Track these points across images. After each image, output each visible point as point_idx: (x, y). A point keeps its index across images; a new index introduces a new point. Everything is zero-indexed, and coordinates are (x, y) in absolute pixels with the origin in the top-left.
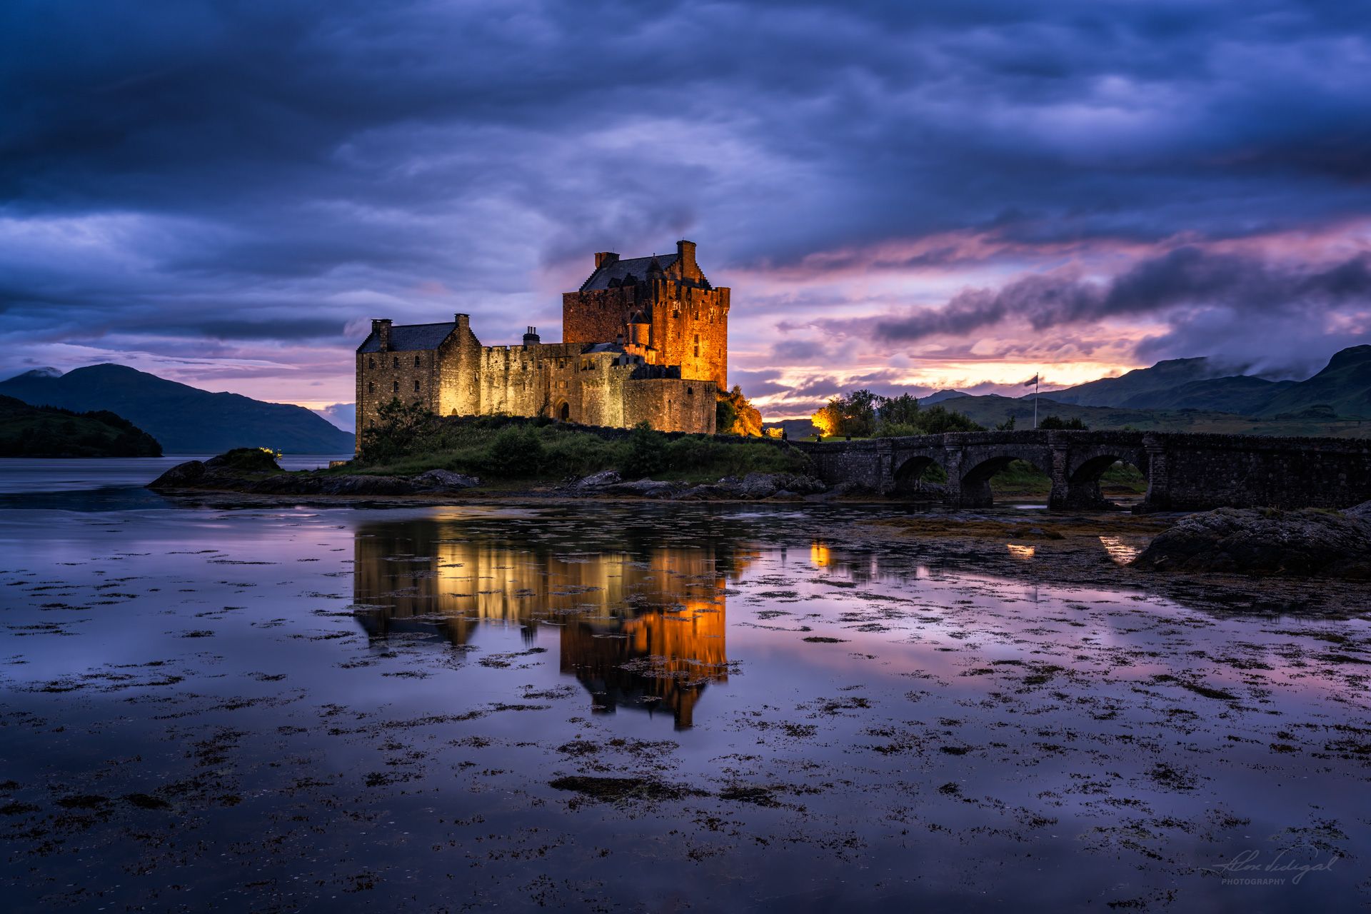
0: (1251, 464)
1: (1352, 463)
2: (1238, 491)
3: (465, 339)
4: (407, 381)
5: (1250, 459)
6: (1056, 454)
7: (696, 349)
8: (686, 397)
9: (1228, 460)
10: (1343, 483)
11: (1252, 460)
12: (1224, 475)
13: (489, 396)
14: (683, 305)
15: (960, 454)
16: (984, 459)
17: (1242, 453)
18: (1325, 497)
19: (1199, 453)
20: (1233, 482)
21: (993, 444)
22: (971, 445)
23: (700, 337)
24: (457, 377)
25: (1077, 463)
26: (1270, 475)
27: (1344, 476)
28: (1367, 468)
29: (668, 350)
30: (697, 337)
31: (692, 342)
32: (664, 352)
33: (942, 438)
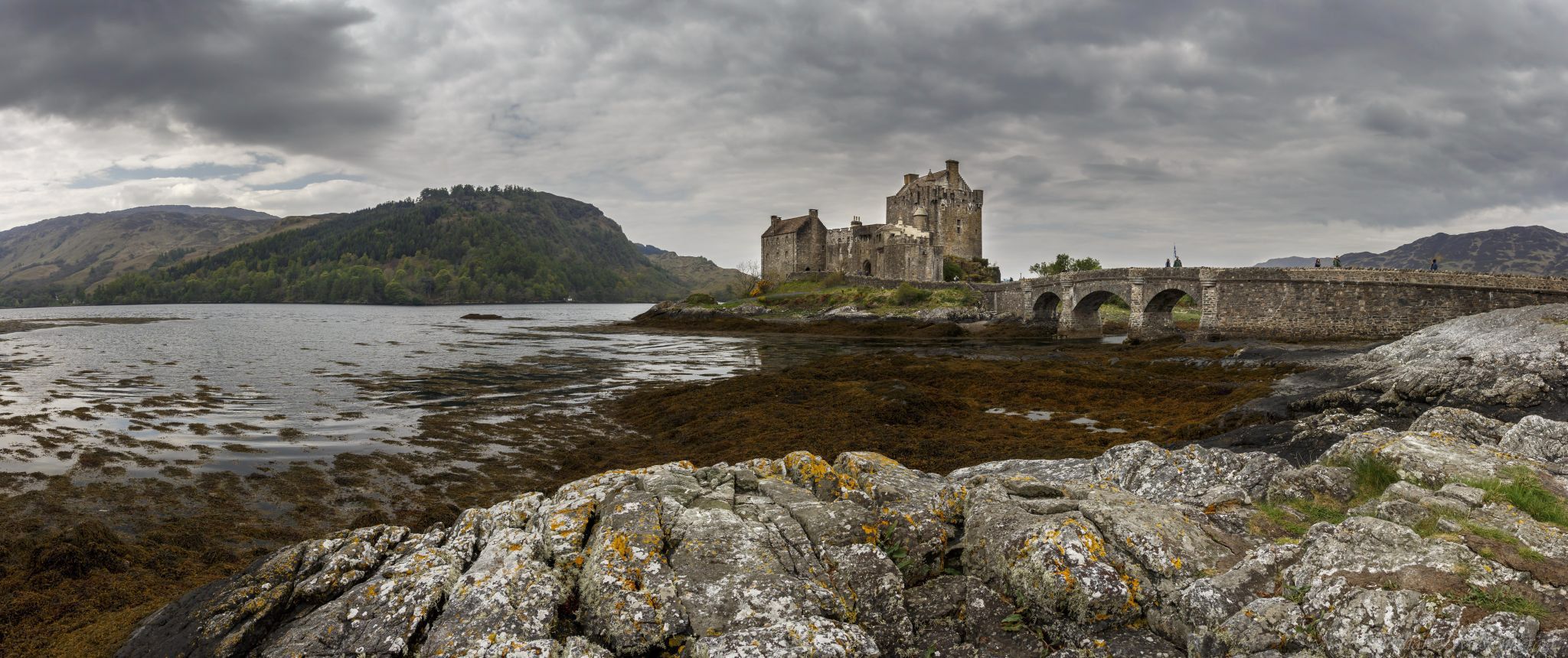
0: (1284, 294)
1: (1371, 290)
2: (1275, 319)
3: (814, 226)
4: (782, 253)
5: (1283, 289)
6: (1134, 288)
7: (959, 228)
8: (921, 257)
9: (1266, 290)
10: (1362, 309)
11: (1285, 290)
12: (1263, 304)
13: (831, 261)
14: (948, 201)
15: (1072, 290)
16: (1087, 293)
17: (1277, 284)
18: (1347, 322)
19: (1242, 285)
20: (1270, 310)
21: (1093, 280)
22: (1079, 282)
23: (961, 222)
24: (809, 248)
25: (1151, 295)
26: (1301, 303)
27: (1362, 302)
28: (1383, 295)
29: (939, 231)
30: (959, 221)
31: (956, 226)
32: (937, 232)
33: (1059, 277)
